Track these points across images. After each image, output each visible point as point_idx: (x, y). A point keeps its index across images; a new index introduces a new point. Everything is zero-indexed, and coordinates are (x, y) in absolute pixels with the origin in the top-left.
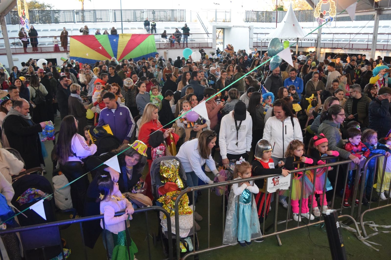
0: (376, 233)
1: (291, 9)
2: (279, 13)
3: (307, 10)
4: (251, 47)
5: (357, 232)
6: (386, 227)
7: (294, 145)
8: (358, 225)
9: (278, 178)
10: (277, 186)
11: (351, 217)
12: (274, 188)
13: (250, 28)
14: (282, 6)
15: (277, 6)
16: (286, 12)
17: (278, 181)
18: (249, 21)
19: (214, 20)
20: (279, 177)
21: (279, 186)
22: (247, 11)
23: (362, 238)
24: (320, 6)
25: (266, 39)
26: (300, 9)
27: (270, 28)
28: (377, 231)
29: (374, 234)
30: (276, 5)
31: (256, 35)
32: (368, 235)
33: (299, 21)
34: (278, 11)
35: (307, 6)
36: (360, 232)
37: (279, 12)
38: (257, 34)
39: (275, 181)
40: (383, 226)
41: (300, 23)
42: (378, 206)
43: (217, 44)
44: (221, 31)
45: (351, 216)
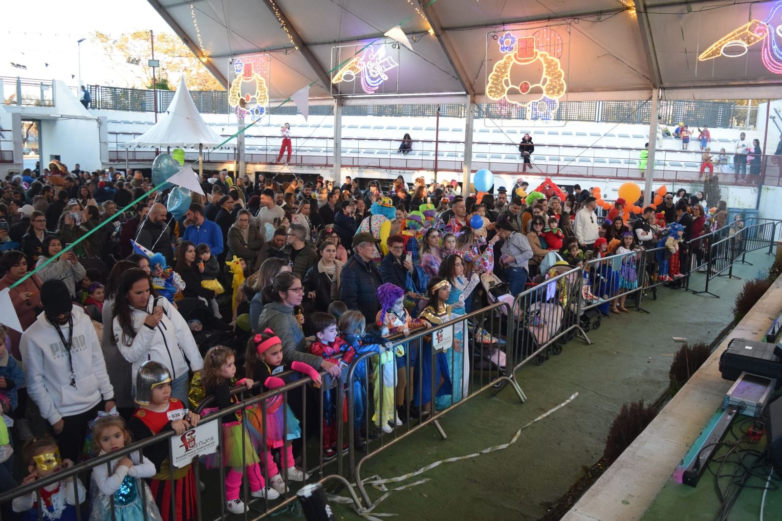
0: (386, 495)
1: (183, 87)
2: (160, 94)
3: (215, 91)
4: (104, 161)
5: (355, 502)
6: (400, 479)
7: (219, 357)
8: (354, 488)
9: (192, 434)
10: (193, 450)
11: (341, 477)
12: (187, 456)
13: (99, 121)
14: (165, 81)
15: (154, 79)
16: (175, 92)
17: (194, 440)
18: (96, 108)
19: (15, 99)
20: (194, 431)
21: (196, 449)
22: (91, 86)
23: (365, 512)
24: (238, 86)
25: (135, 146)
26: (201, 88)
27: (143, 124)
28: (386, 492)
29: (382, 498)
30: (152, 76)
31: (115, 136)
32: (373, 502)
33: (200, 112)
34: (158, 90)
35: (215, 83)
36: (358, 501)
37: (160, 91)
38: (117, 134)
39: (188, 441)
40: (394, 479)
41: (203, 116)
42: (381, 446)
43: (24, 154)
44: (32, 125)
45: (340, 475)
